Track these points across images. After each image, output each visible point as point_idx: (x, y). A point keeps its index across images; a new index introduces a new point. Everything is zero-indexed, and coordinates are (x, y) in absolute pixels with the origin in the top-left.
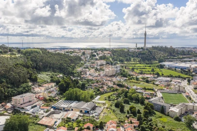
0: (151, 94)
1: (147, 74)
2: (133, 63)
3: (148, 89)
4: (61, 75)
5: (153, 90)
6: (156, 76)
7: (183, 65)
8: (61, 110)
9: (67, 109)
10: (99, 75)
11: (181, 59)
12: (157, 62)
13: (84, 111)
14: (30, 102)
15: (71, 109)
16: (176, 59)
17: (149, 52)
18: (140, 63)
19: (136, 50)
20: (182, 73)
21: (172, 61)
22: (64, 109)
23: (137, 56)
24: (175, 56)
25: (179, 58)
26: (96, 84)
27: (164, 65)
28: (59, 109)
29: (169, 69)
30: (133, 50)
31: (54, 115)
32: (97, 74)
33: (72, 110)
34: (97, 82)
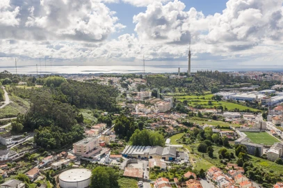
0: (230, 133)
1: (207, 108)
2: (180, 94)
3: (223, 128)
4: (106, 113)
5: (229, 128)
6: (220, 111)
7: (244, 95)
8: (135, 158)
9: (143, 156)
10: (152, 111)
11: (239, 87)
12: (210, 92)
13: (167, 158)
14: (95, 149)
15: (149, 157)
16: (232, 87)
17: (197, 79)
18: (189, 95)
19: (179, 77)
20: (248, 106)
21: (228, 91)
22: (139, 156)
23: (182, 85)
24: (230, 84)
25: (236, 87)
26: (154, 123)
27: (222, 96)
28: (133, 158)
29: (229, 101)
30: (174, 76)
31: (133, 165)
32: (149, 110)
33: (151, 157)
34: (155, 121)
